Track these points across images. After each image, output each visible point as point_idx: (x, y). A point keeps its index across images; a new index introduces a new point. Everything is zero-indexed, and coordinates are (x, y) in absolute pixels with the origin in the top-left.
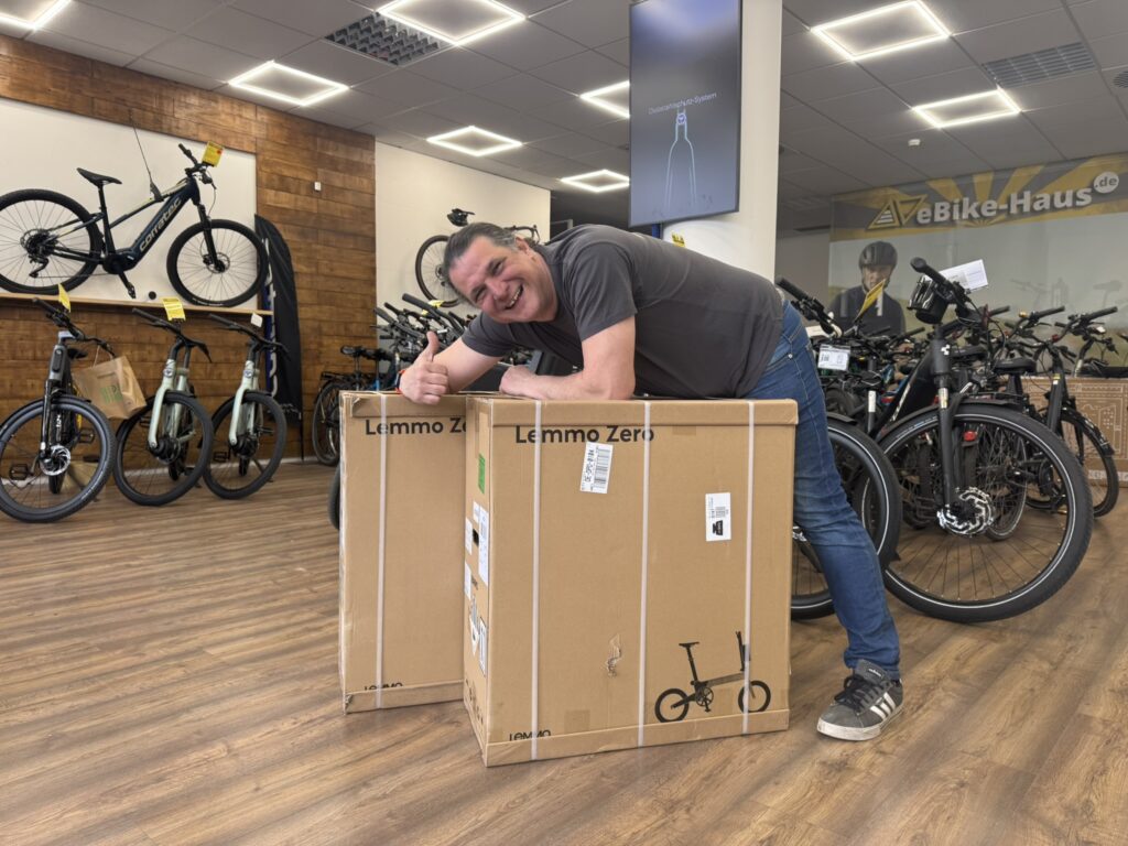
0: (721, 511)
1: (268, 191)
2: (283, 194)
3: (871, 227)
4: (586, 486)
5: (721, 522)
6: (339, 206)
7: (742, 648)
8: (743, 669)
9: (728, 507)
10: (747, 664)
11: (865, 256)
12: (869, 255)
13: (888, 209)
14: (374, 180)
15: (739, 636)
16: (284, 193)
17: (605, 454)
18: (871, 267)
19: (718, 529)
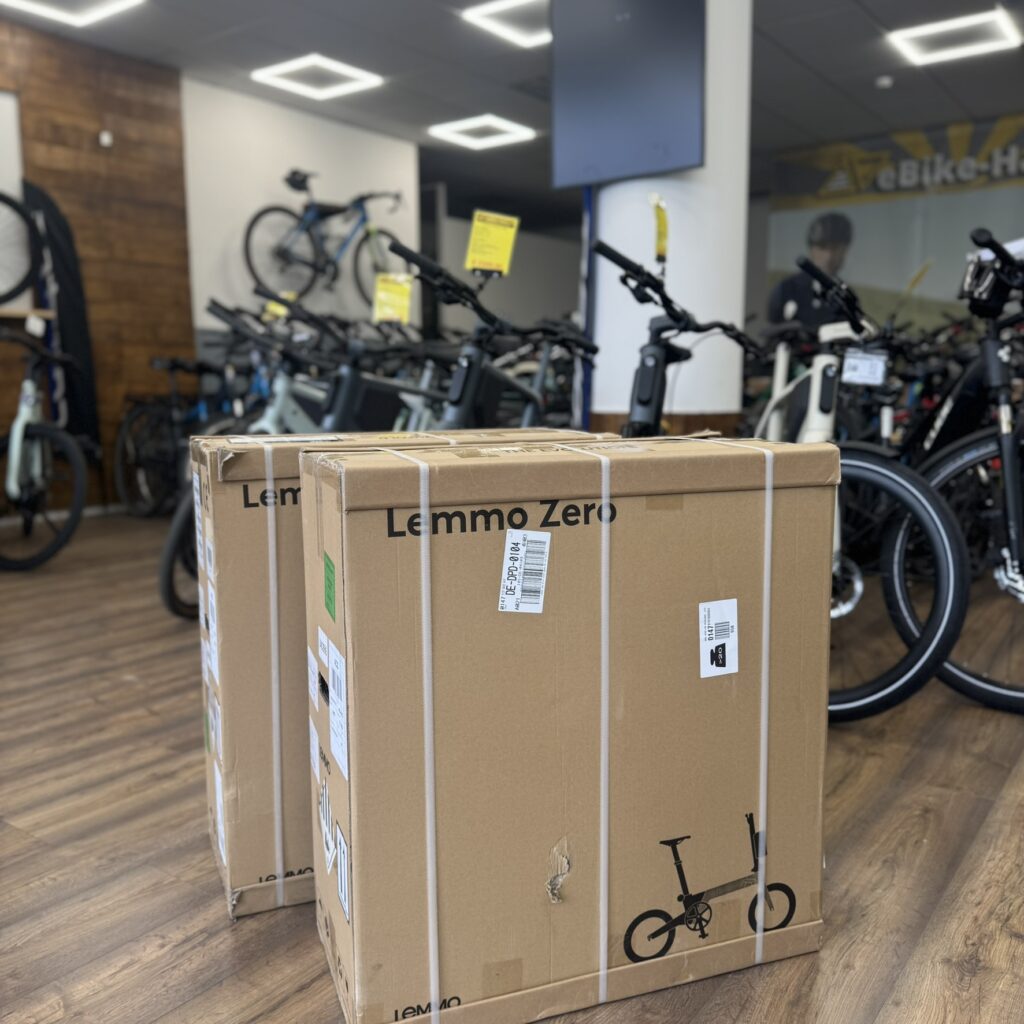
0: (722, 629)
1: (37, 145)
3: (822, 193)
4: (508, 603)
5: (723, 646)
6: (135, 165)
7: (755, 837)
8: (756, 869)
9: (734, 622)
10: (762, 860)
11: (815, 232)
12: (819, 230)
14: (181, 130)
15: (751, 819)
16: (59, 148)
17: (536, 547)
18: (821, 246)
19: (718, 657)
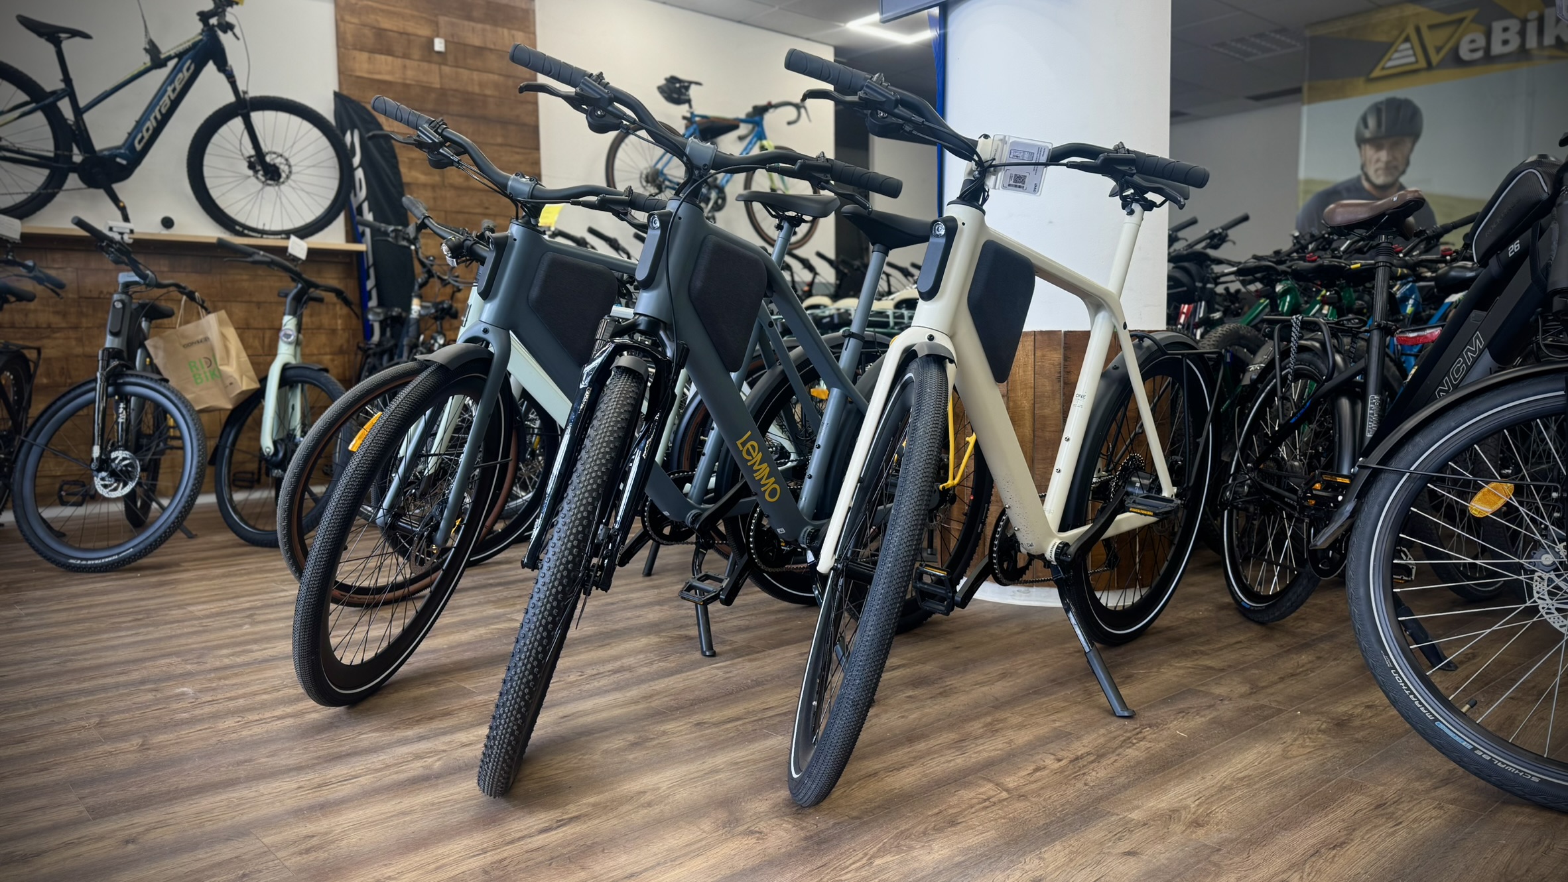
1: (357, 54)
2: (381, 58)
3: (1377, 73)
6: (476, 76)
11: (1366, 126)
12: (1372, 122)
13: (1407, 40)
14: (534, 33)
16: (383, 57)
18: (1376, 142)
